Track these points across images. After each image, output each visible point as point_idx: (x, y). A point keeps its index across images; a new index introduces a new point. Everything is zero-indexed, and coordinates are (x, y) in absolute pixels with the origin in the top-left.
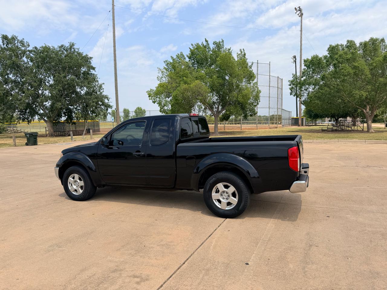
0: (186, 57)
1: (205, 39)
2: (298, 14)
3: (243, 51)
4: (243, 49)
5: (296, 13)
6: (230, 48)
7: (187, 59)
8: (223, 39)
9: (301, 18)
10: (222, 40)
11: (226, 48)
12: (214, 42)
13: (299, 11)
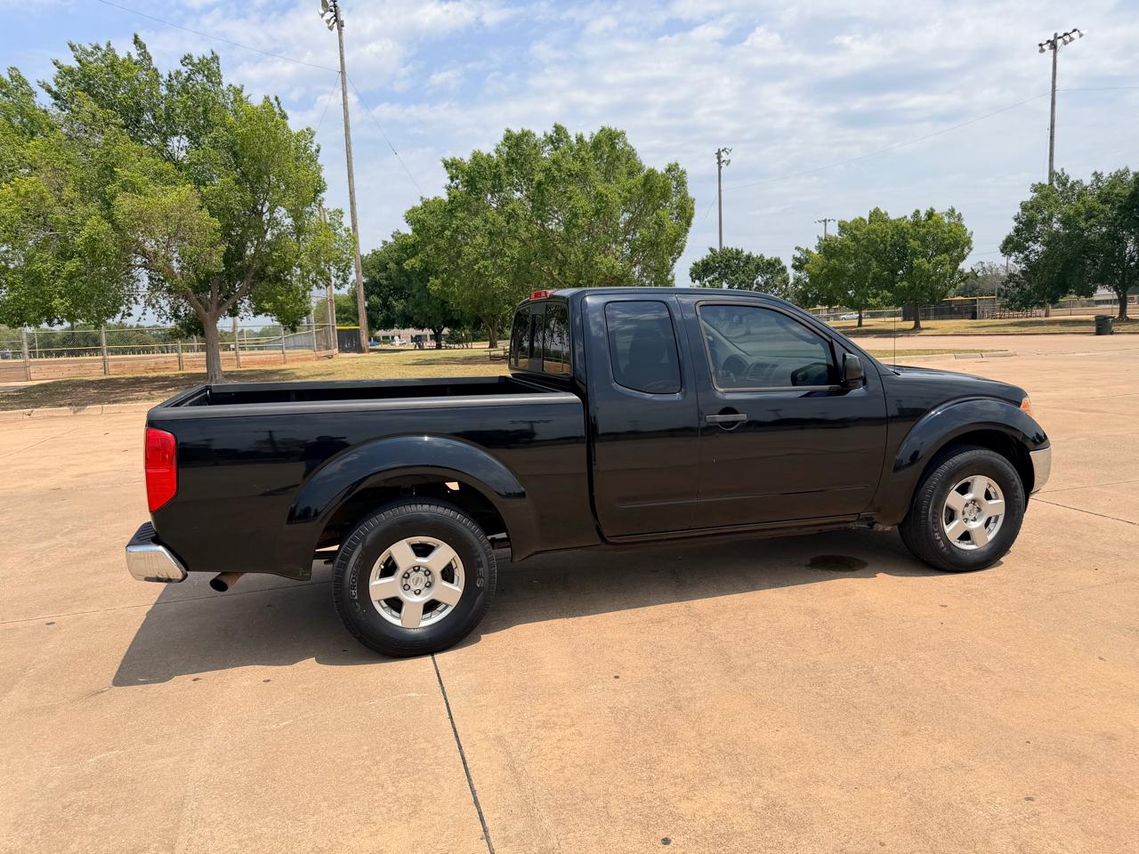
0: (35, 87)
1: (136, 37)
2: (328, 21)
3: (275, 104)
4: (277, 99)
5: (323, 15)
6: (238, 87)
7: (43, 100)
8: (217, 53)
9: (340, 34)
10: (213, 53)
11: (231, 85)
12: (186, 58)
13: (331, 11)
